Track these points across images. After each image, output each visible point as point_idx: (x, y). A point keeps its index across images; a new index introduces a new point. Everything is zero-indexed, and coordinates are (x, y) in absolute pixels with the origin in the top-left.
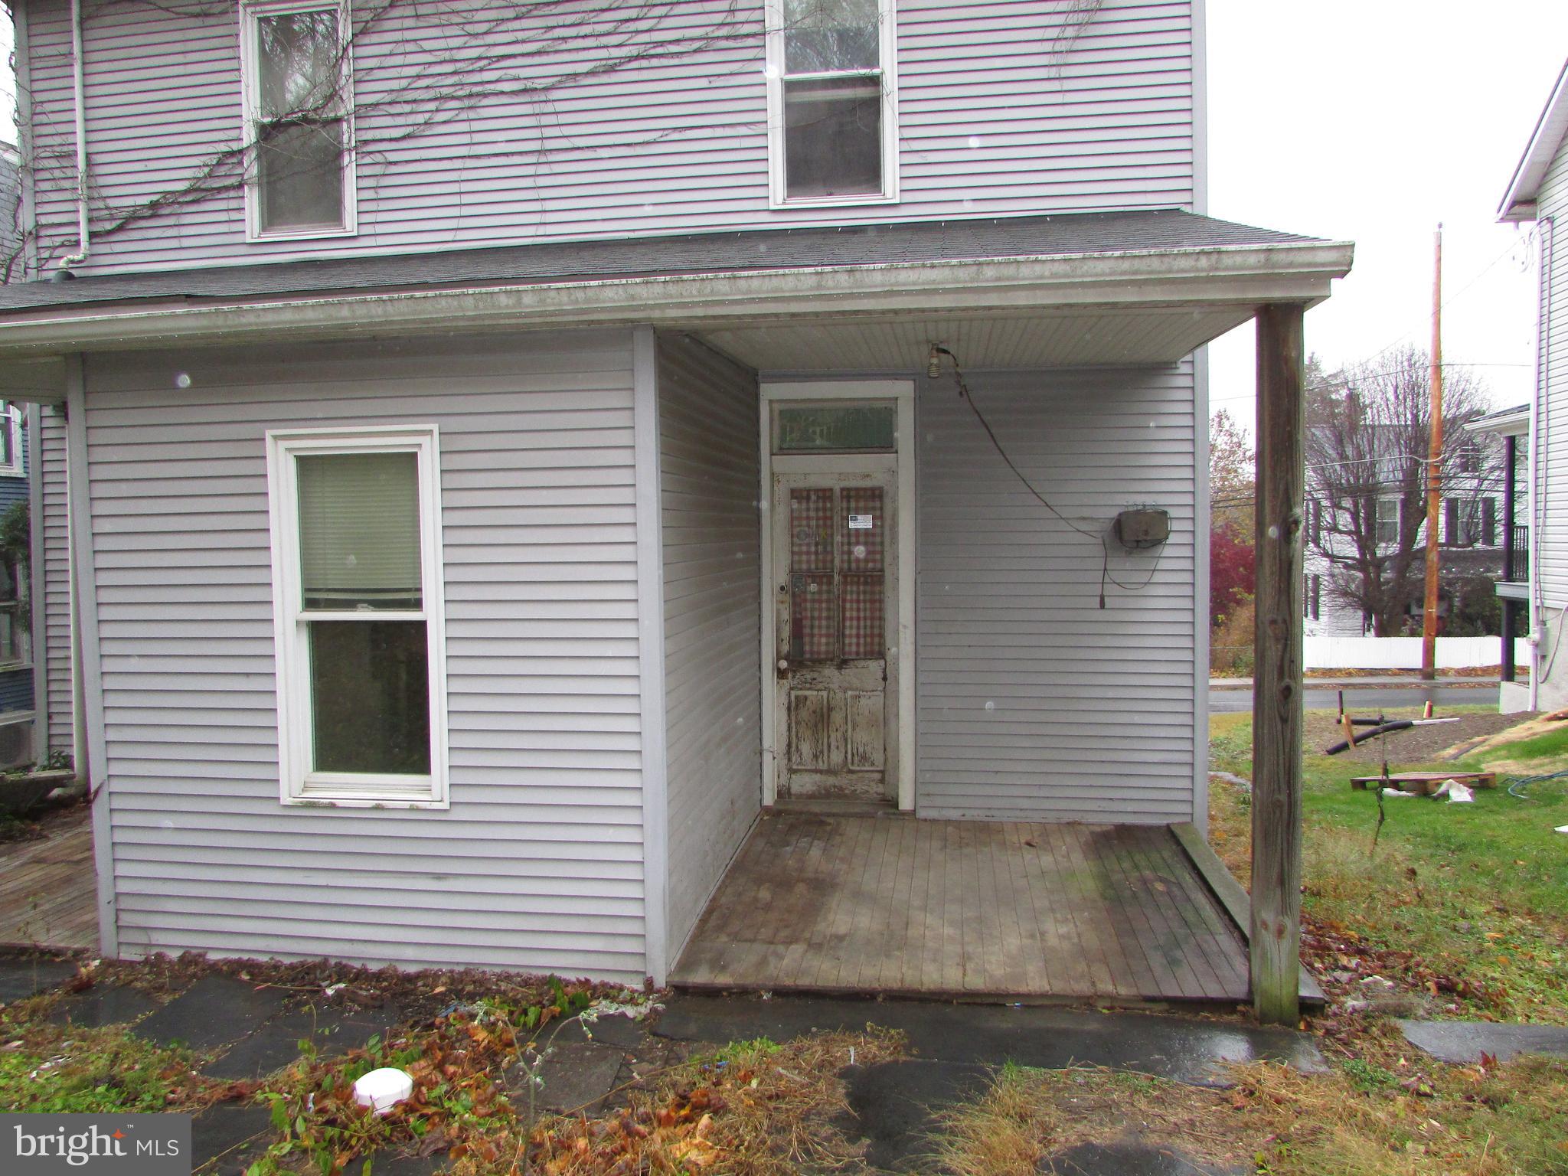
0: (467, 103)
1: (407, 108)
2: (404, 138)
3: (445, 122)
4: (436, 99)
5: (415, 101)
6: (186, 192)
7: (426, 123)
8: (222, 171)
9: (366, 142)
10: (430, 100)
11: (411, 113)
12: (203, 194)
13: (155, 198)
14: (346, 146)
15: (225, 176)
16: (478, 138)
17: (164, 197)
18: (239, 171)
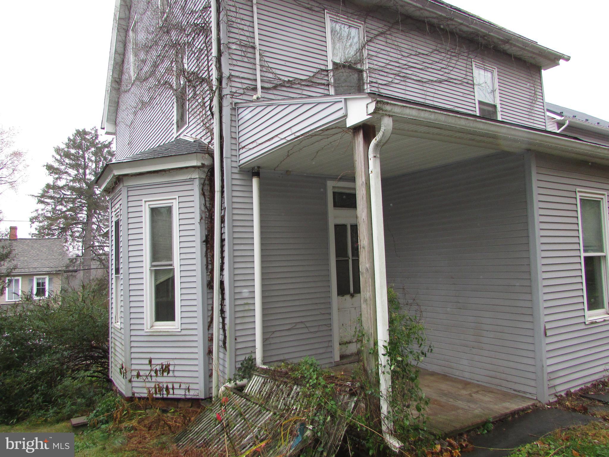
0: (402, 79)
1: (385, 74)
2: (385, 85)
3: (396, 83)
4: (394, 74)
5: (387, 72)
6: (305, 80)
7: (391, 82)
8: (319, 76)
9: (372, 82)
10: (392, 74)
11: (386, 76)
12: (311, 84)
13: (291, 79)
14: (365, 81)
15: (321, 79)
16: (407, 93)
17: (294, 80)
18: (326, 78)
